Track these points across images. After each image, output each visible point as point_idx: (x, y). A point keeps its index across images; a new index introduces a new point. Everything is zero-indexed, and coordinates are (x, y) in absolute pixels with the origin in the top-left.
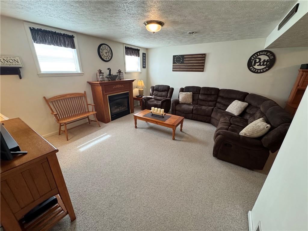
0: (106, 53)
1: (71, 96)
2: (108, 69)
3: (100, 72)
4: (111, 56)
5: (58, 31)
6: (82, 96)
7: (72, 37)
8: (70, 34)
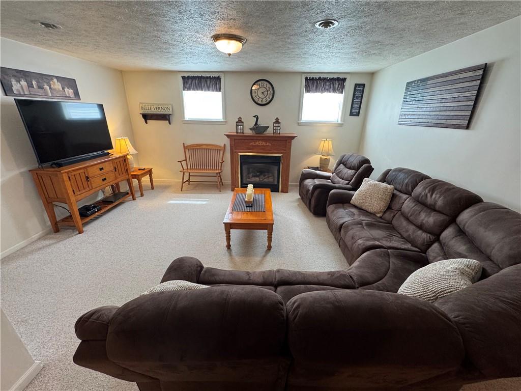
0: (263, 93)
1: (208, 147)
2: (255, 117)
3: (240, 121)
4: (271, 98)
5: (204, 75)
6: (220, 150)
7: (218, 79)
8: (216, 75)
